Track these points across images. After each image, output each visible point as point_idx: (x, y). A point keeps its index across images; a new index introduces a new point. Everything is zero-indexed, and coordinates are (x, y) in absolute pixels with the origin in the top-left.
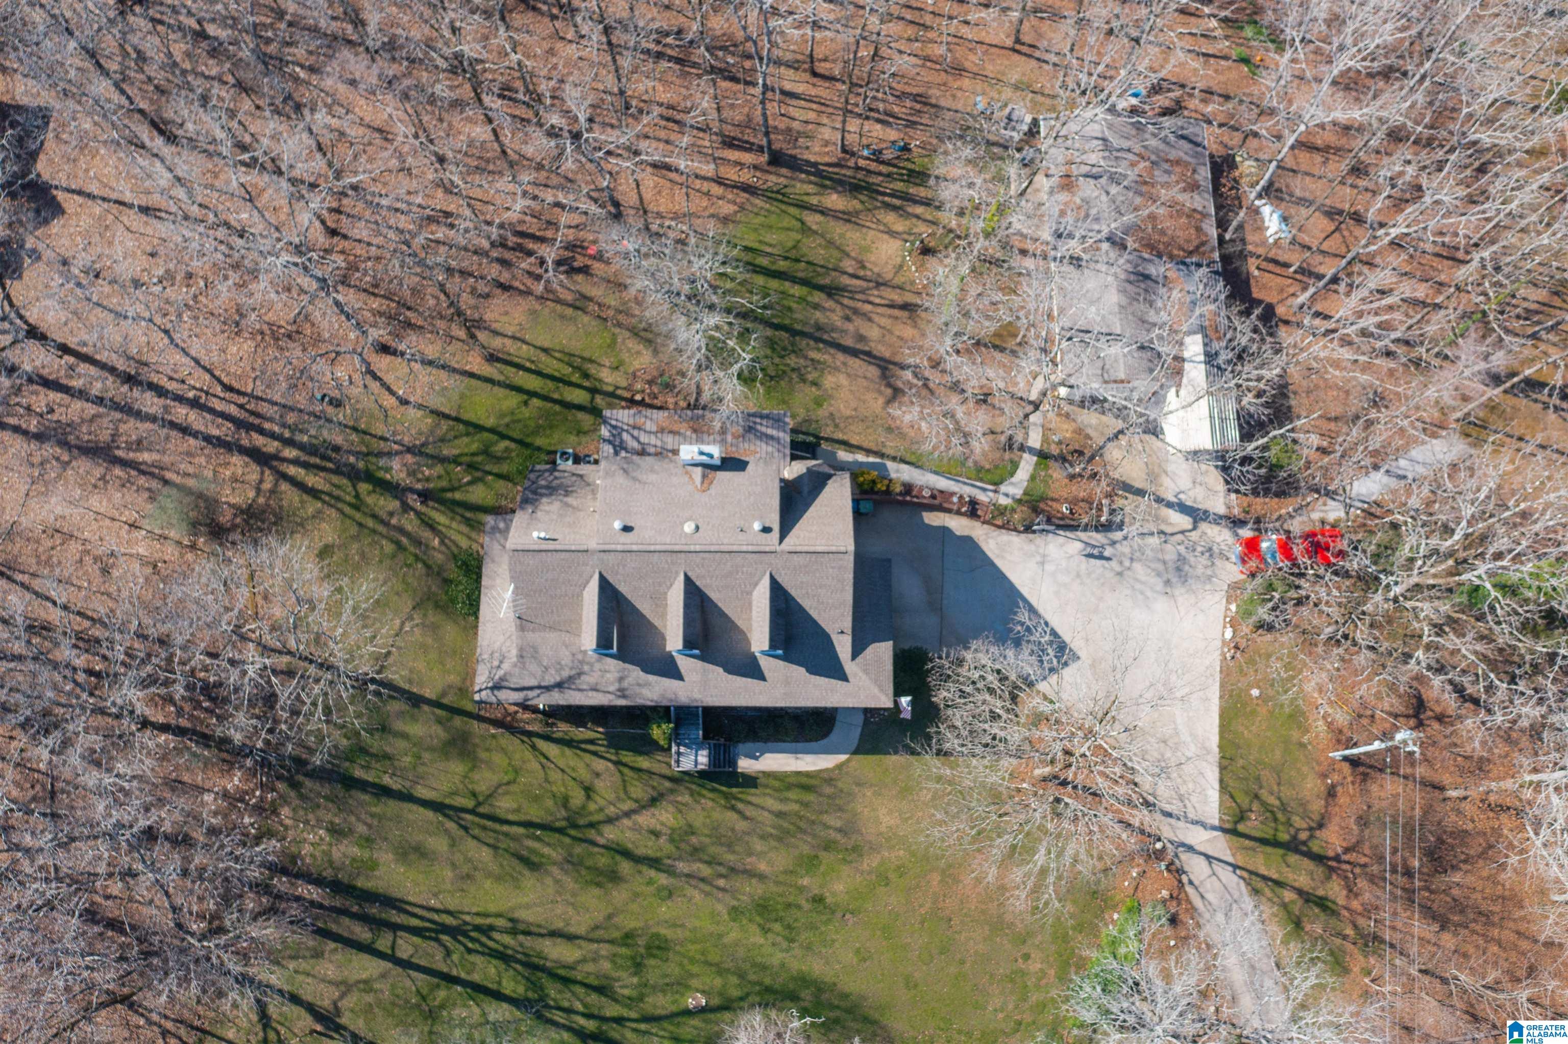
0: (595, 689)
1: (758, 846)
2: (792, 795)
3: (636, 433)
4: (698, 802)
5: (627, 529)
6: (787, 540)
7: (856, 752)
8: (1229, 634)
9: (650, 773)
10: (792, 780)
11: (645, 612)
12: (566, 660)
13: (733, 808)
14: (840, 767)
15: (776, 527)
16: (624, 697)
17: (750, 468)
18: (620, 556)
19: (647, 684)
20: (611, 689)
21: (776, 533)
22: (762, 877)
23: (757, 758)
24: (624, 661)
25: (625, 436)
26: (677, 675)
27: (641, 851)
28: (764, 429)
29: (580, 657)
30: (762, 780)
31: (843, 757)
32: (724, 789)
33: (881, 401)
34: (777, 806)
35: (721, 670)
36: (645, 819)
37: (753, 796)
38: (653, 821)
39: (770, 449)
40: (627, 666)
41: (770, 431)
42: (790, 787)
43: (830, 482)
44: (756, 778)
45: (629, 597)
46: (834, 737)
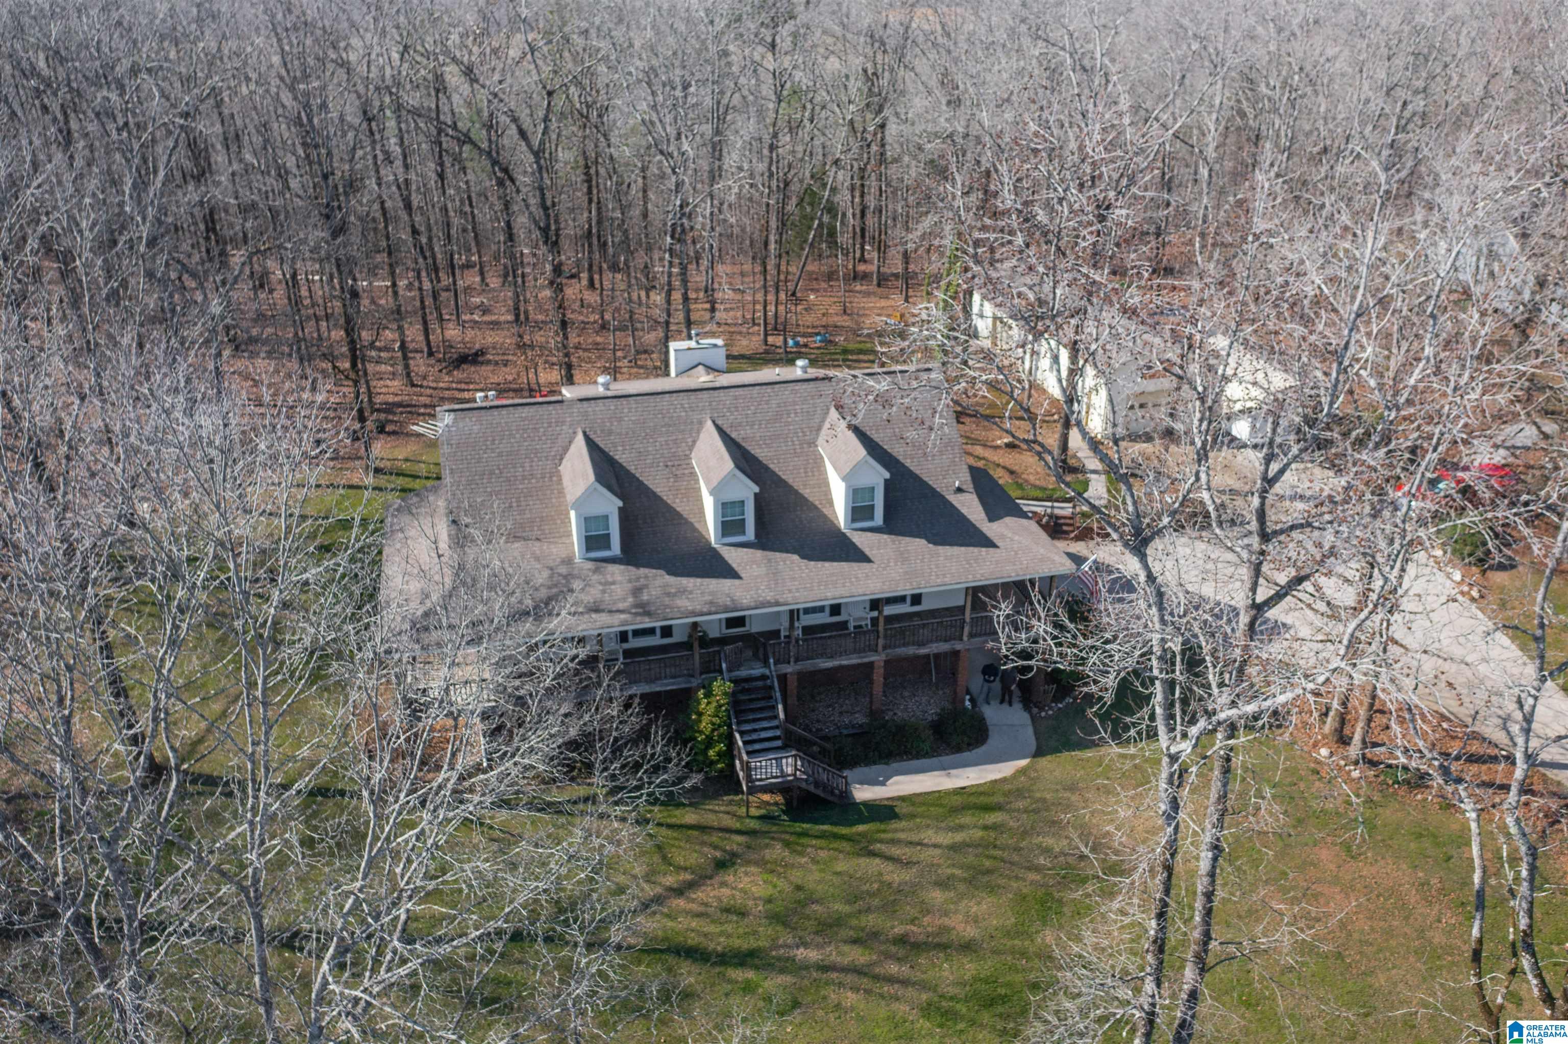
0: (596, 609)
1: (937, 896)
2: (966, 819)
4: (801, 854)
7: (1039, 753)
9: (702, 828)
10: (957, 800)
11: (658, 490)
12: (541, 577)
13: (873, 854)
14: (1023, 771)
16: (648, 614)
18: (612, 404)
19: (682, 592)
20: (621, 606)
22: (968, 947)
23: (883, 784)
24: (637, 565)
26: (729, 572)
27: (719, 945)
29: (563, 570)
30: (902, 809)
31: (1023, 763)
32: (844, 831)
34: (946, 839)
35: (796, 557)
36: (709, 894)
37: (899, 829)
38: (725, 891)
40: (643, 571)
42: (955, 810)
44: (891, 808)
45: (632, 469)
46: (994, 742)
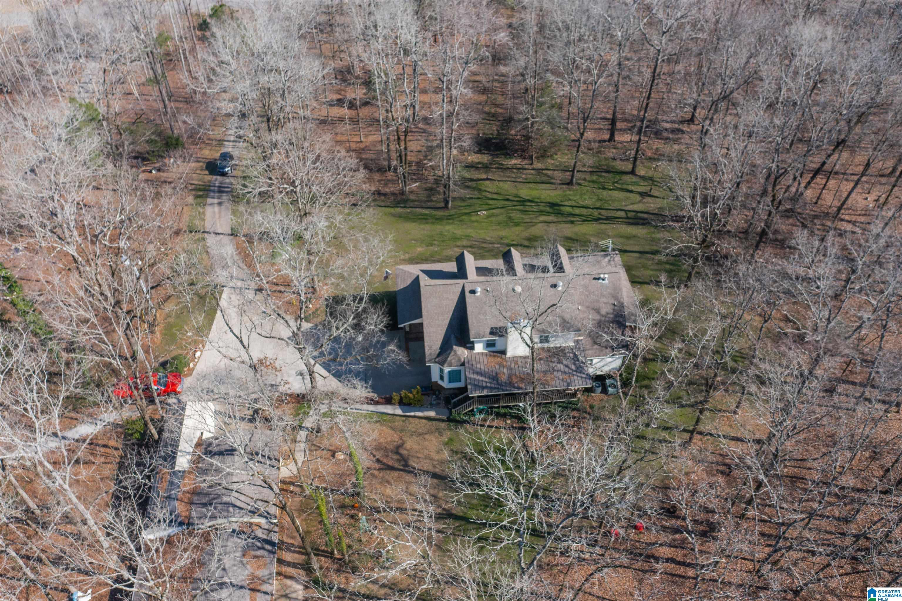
3: (567, 370)
5: (554, 286)
6: (460, 289)
8: (198, 354)
15: (467, 294)
17: (488, 330)
21: (467, 290)
25: (573, 367)
28: (484, 379)
33: (408, 445)
39: (478, 366)
41: (480, 378)
43: (438, 351)
